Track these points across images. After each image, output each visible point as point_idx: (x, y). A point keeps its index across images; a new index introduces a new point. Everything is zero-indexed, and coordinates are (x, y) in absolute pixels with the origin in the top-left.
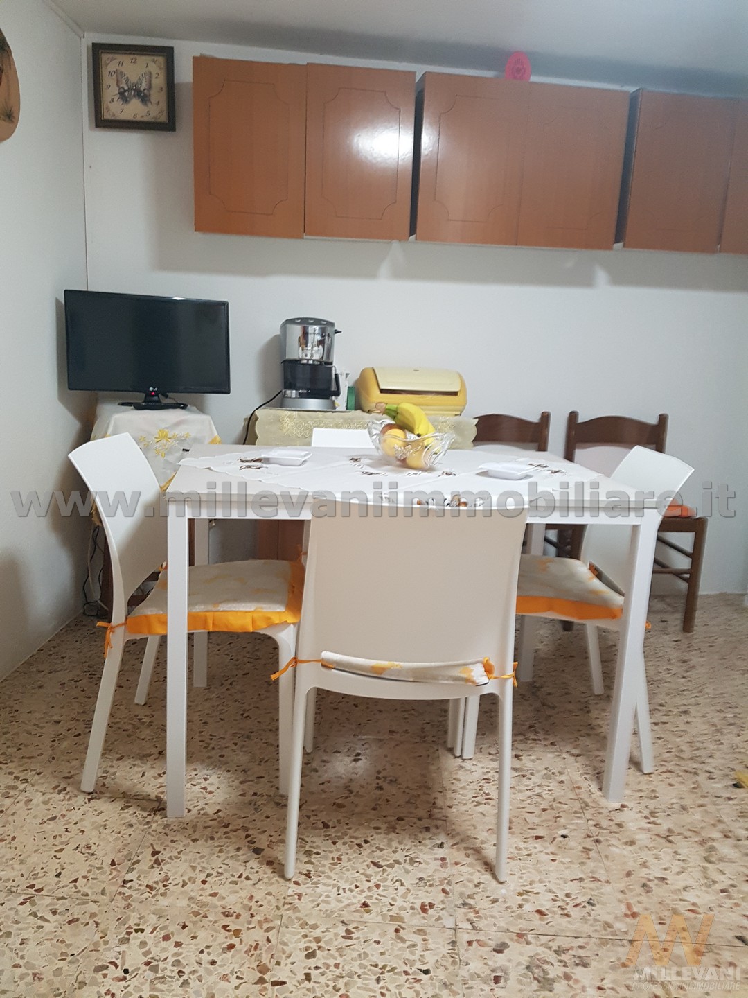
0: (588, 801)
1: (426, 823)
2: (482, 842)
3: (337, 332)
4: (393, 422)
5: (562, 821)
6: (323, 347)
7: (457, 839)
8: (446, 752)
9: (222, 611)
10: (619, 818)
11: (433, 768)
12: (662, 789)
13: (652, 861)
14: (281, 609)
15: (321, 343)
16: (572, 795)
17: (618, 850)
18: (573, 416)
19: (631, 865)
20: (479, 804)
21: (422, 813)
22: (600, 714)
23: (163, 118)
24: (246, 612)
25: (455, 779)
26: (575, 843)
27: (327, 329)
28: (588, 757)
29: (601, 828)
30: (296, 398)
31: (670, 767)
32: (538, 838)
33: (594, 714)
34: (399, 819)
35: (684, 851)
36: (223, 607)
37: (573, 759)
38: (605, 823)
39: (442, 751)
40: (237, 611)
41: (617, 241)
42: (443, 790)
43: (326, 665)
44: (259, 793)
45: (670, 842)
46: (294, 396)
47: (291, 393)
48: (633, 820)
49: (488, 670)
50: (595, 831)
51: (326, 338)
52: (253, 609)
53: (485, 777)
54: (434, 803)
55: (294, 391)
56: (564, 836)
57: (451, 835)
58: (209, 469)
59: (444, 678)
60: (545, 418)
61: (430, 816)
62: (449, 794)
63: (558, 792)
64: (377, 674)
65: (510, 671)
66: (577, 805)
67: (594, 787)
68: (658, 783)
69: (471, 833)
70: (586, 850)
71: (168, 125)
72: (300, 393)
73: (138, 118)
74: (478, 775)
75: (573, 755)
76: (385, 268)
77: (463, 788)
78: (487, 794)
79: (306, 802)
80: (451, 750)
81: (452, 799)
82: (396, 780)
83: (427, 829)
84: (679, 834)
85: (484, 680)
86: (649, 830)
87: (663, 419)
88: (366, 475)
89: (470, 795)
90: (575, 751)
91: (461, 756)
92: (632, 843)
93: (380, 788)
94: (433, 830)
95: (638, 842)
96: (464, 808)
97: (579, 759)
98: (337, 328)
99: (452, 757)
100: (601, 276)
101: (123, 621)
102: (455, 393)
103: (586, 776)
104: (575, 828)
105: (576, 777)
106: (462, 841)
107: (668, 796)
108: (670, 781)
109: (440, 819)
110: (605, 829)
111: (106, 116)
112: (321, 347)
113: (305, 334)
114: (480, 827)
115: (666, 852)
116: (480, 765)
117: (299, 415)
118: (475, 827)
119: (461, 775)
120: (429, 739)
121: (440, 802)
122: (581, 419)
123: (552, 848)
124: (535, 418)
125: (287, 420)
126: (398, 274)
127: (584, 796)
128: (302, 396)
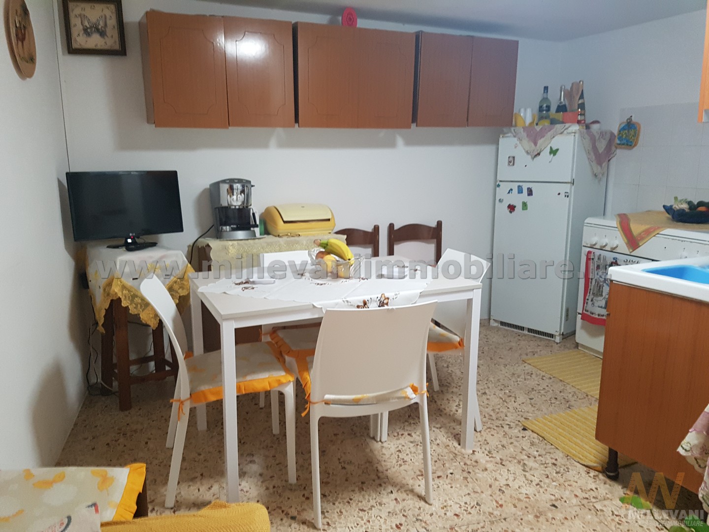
0: (456, 452)
1: (377, 482)
2: (412, 486)
3: (252, 186)
4: (323, 250)
5: (447, 465)
6: (244, 194)
7: (398, 487)
8: (371, 440)
9: (249, 381)
10: (474, 458)
11: (368, 450)
12: (489, 438)
13: (499, 477)
14: (283, 373)
15: (243, 192)
16: (446, 451)
17: (480, 475)
18: (391, 226)
19: (490, 481)
20: (401, 465)
21: (374, 477)
22: (441, 402)
23: (117, 47)
24: (264, 379)
25: (382, 454)
26: (458, 476)
27: (246, 185)
28: (446, 428)
29: (467, 465)
30: (229, 231)
31: (489, 425)
32: (439, 477)
33: (439, 403)
34: (363, 483)
35: (512, 469)
36: (249, 378)
37: (438, 430)
38: (469, 462)
39: (368, 440)
40: (258, 379)
41: (413, 122)
42: (379, 462)
43: (327, 403)
44: (276, 486)
45: (503, 465)
46: (228, 230)
47: (226, 228)
48: (481, 457)
49: (415, 390)
50: (465, 468)
51: (246, 188)
52: (267, 376)
53: (398, 449)
54: (377, 470)
55: (228, 227)
56: (452, 474)
57: (394, 485)
58: (225, 293)
59: (393, 398)
60: (376, 229)
61: (379, 478)
62: (383, 463)
63: (439, 450)
64: (356, 403)
65: (425, 389)
66: (451, 456)
67: (456, 444)
68: (486, 435)
69: (404, 482)
70: (466, 478)
71: (121, 51)
72: (232, 228)
73: (99, 47)
74: (393, 449)
75: (437, 428)
76: (273, 142)
77: (388, 458)
78: (403, 459)
79: (306, 485)
80: (374, 438)
81: (386, 466)
82: (351, 462)
83: (380, 485)
84: (506, 460)
85: (414, 396)
86: (491, 461)
87: (439, 224)
88: (319, 286)
89: (394, 461)
90: (438, 426)
91: (380, 441)
92: (486, 470)
93: (344, 468)
94: (383, 485)
95: (488, 469)
96: (394, 470)
97: (441, 430)
98: (252, 184)
99: (375, 442)
100: (400, 141)
101: (189, 396)
102: (329, 220)
103: (449, 438)
104: (454, 467)
105: (444, 439)
106: (401, 487)
107: (494, 442)
108: (491, 433)
109: (384, 478)
110: (470, 465)
111: (75, 46)
112: (242, 194)
113: (232, 188)
114: (407, 478)
115: (504, 471)
116: (392, 444)
117: (238, 243)
118: (405, 479)
119: (384, 451)
120: (358, 434)
121: (380, 469)
122: (396, 228)
123: (448, 481)
124: (369, 229)
125: (231, 248)
126: (282, 145)
127: (453, 450)
128: (233, 230)
